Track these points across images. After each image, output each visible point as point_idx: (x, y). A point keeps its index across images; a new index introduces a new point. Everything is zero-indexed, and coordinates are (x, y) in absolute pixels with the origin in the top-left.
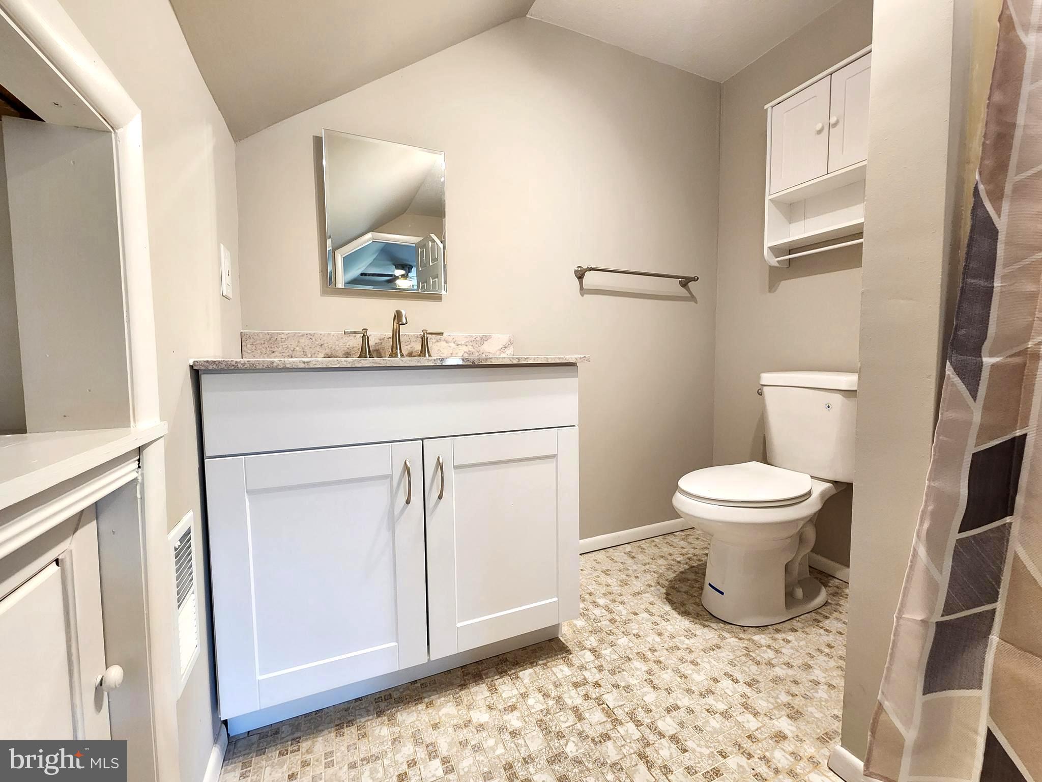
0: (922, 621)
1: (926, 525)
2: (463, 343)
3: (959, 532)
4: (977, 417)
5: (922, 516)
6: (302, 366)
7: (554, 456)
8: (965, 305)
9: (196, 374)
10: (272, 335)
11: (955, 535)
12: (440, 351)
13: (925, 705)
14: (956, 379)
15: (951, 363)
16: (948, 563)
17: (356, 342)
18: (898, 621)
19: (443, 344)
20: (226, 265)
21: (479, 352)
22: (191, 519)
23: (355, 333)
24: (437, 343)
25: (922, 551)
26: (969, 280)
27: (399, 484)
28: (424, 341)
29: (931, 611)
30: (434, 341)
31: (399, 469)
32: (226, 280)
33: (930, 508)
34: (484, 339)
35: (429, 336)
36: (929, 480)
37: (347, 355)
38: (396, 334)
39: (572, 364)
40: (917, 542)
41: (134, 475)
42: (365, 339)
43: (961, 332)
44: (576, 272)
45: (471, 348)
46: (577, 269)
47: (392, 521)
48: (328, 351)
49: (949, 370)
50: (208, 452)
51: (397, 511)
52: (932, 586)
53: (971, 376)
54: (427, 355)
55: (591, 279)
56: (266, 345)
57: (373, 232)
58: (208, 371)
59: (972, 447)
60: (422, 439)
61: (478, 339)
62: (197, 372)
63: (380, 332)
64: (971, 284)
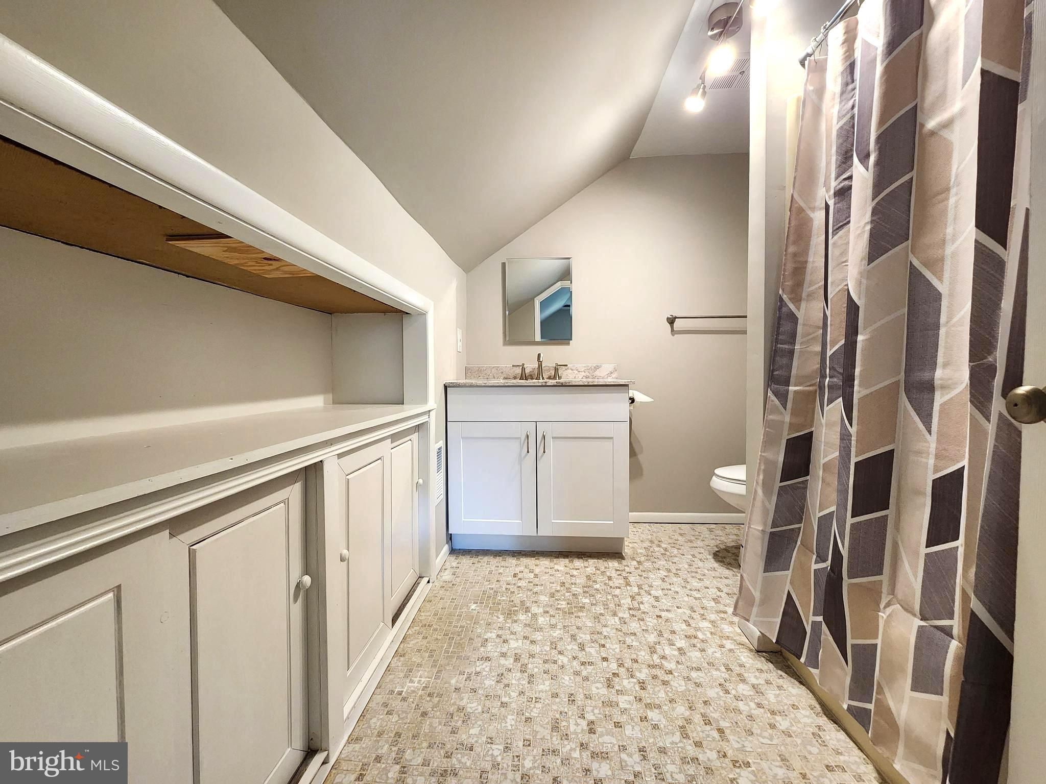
0: (762, 530)
1: (761, 477)
2: (582, 370)
3: (780, 482)
4: (787, 419)
5: (758, 472)
6: (483, 385)
7: (612, 438)
8: (778, 358)
9: (446, 387)
10: (479, 368)
11: (778, 484)
12: (567, 376)
13: (765, 579)
14: (773, 398)
15: (771, 390)
16: (775, 498)
17: (518, 371)
18: (748, 529)
19: (570, 371)
20: (460, 337)
21: (593, 376)
22: (442, 443)
23: (518, 366)
24: (566, 371)
25: (760, 492)
26: (779, 346)
27: (524, 443)
28: (556, 370)
29: (765, 524)
30: (564, 369)
31: (524, 437)
32: (460, 344)
33: (763, 467)
34: (597, 368)
35: (559, 367)
36: (761, 452)
37: (515, 378)
38: (540, 366)
39: (627, 385)
40: (756, 486)
41: (427, 420)
42: (523, 369)
43: (776, 373)
44: (668, 319)
45: (587, 374)
46: (669, 316)
47: (521, 460)
48: (505, 376)
49: (770, 393)
50: (448, 420)
51: (523, 455)
52: (765, 511)
53: (782, 397)
54: (557, 378)
55: (678, 324)
56: (476, 373)
57: (561, 281)
58: (450, 387)
59: (786, 436)
60: (536, 422)
61: (593, 368)
62: (446, 386)
63: (532, 365)
64: (780, 348)
